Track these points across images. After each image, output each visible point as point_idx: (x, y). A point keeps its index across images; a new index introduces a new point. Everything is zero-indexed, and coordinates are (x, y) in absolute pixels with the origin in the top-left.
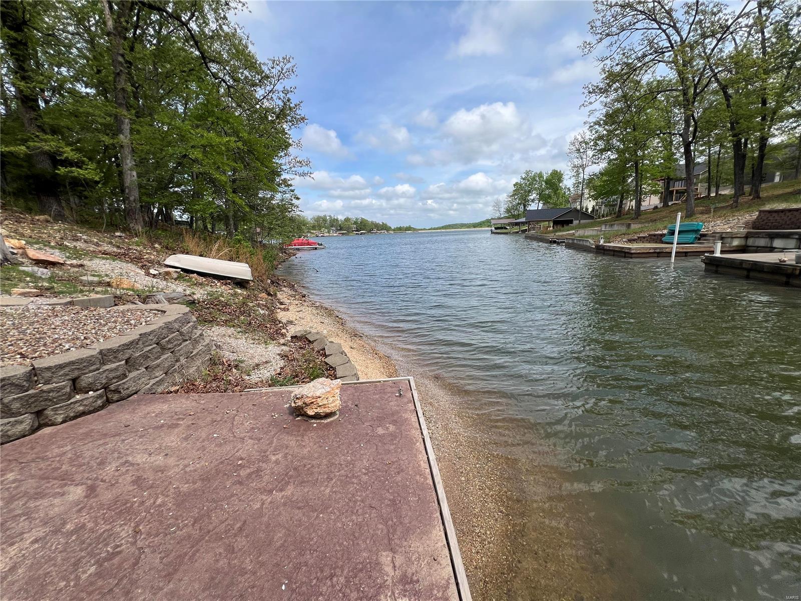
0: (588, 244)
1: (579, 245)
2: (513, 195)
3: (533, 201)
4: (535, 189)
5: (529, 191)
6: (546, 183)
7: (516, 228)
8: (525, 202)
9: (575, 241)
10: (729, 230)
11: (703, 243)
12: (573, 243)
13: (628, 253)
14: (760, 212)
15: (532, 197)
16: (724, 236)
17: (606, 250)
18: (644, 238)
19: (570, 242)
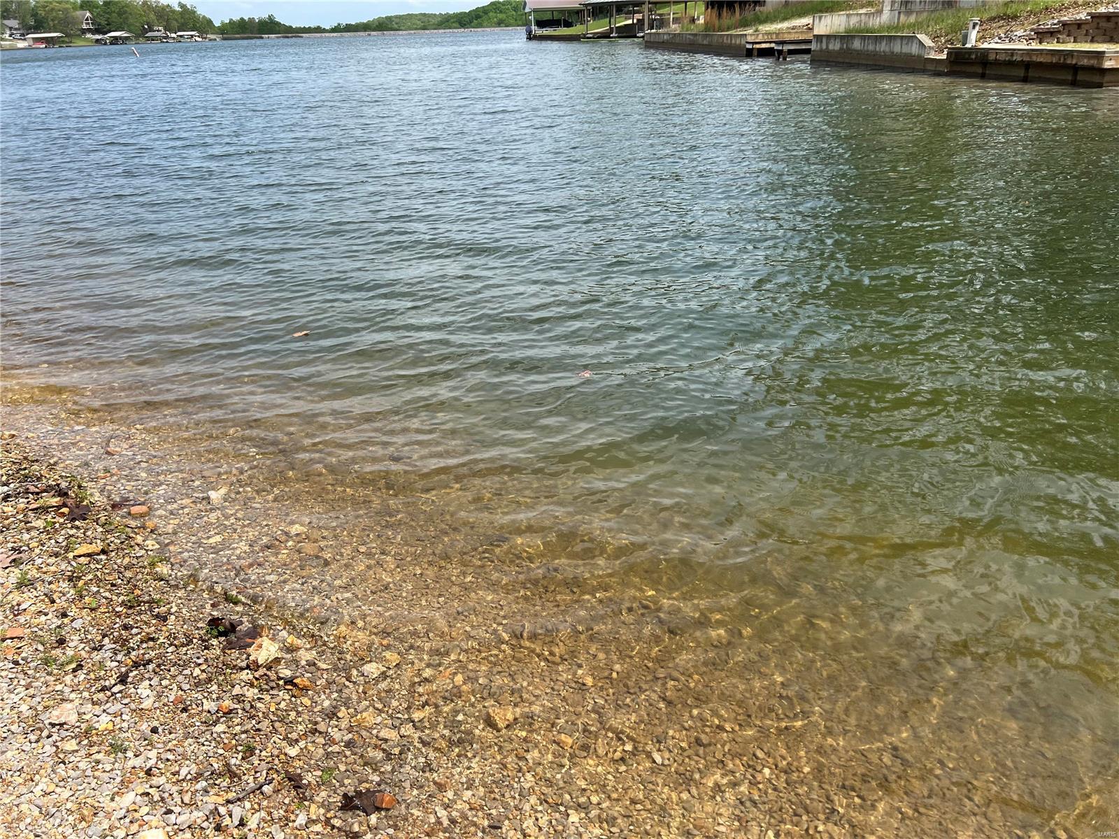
0: (914, 49)
9: (857, 44)
17: (997, 63)
18: (1079, 24)
19: (835, 46)
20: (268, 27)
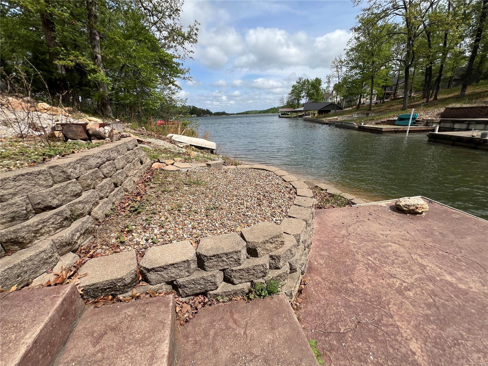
0: (353, 125)
1: (346, 126)
2: (292, 93)
3: (303, 97)
4: (305, 89)
5: (302, 91)
6: (312, 86)
7: (294, 115)
8: (299, 98)
9: (343, 124)
10: (430, 118)
11: (418, 126)
12: (342, 125)
13: (380, 131)
14: (446, 108)
15: (302, 95)
16: (429, 121)
17: (366, 129)
18: (384, 122)
19: (340, 123)
20: (224, 113)
